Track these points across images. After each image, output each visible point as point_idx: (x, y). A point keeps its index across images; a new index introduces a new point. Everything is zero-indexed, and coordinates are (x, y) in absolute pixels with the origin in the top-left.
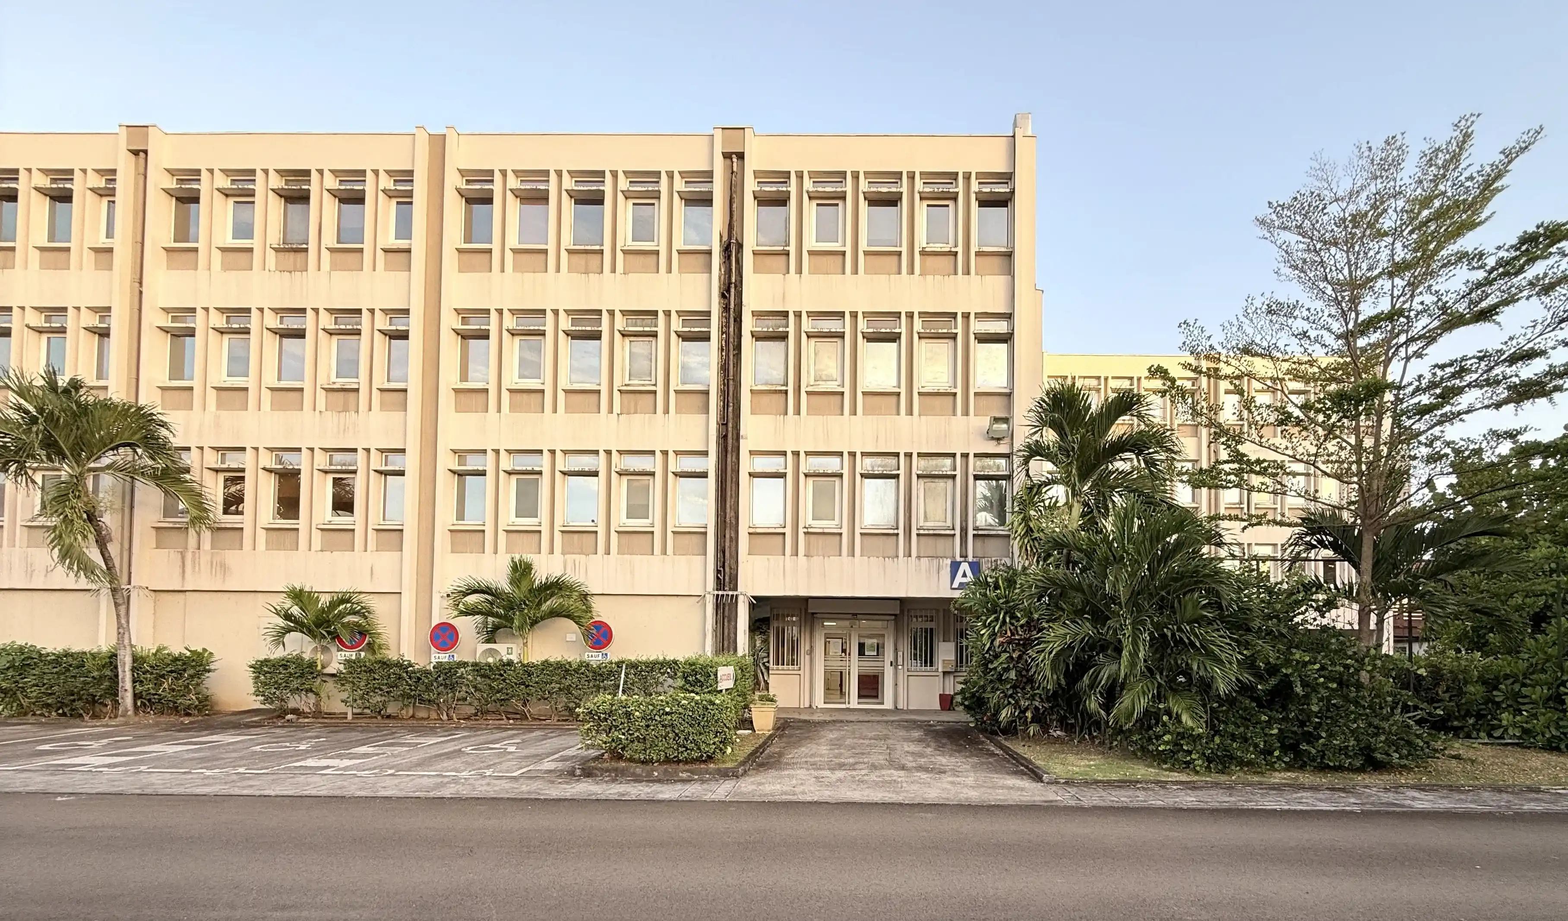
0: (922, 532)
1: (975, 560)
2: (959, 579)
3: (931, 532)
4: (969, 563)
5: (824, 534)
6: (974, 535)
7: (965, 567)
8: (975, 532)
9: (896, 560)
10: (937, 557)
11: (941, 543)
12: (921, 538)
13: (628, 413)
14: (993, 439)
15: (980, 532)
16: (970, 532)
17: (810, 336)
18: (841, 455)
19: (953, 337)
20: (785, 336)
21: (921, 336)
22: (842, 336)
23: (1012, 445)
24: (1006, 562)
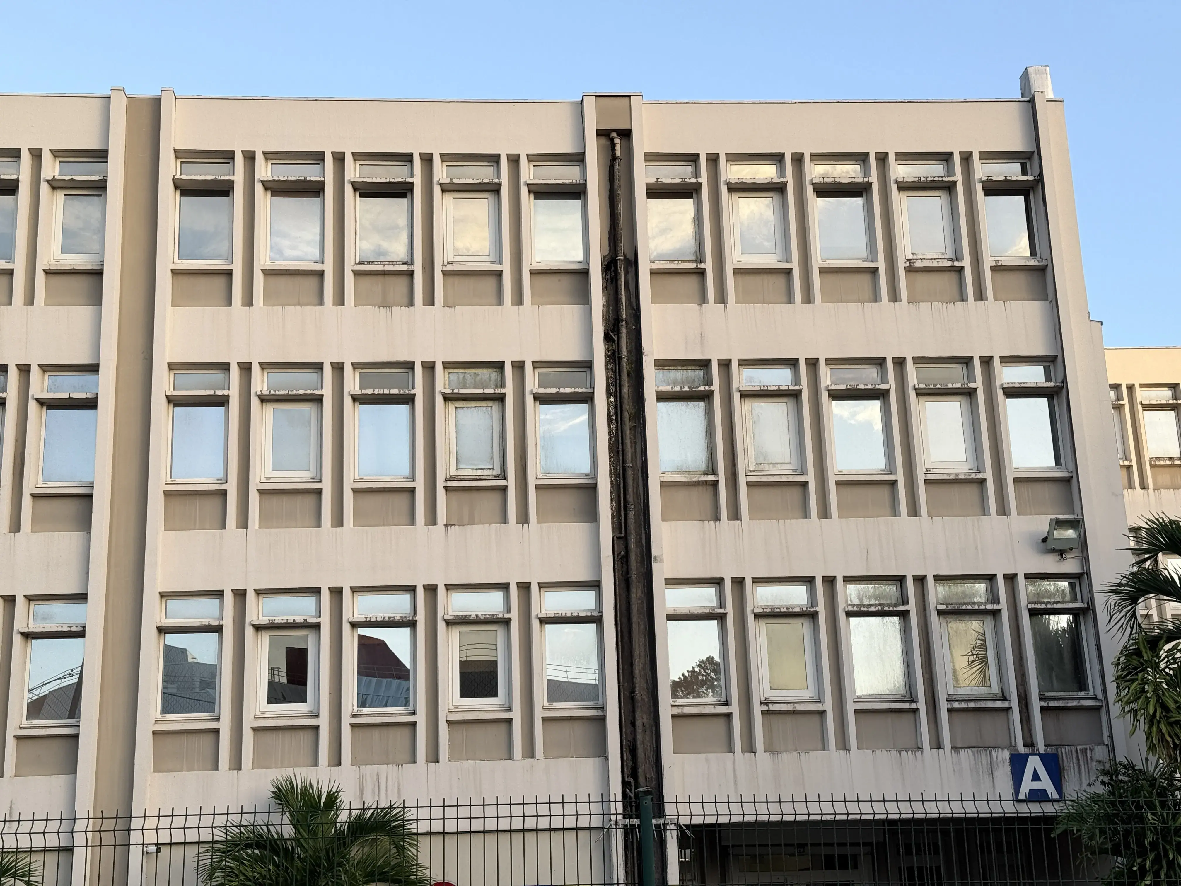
0: (956, 705)
1: (1049, 750)
2: (1027, 785)
3: (972, 705)
4: (1041, 756)
5: (794, 712)
6: (1042, 709)
7: (1034, 763)
8: (1044, 704)
9: (918, 754)
10: (986, 748)
11: (987, 722)
12: (954, 715)
13: (461, 524)
14: (1053, 551)
15: (1052, 704)
16: (1036, 705)
17: (745, 395)
18: (809, 581)
19: (970, 394)
20: (706, 397)
21: (920, 393)
22: (795, 395)
23: (1085, 560)
24: (1100, 752)
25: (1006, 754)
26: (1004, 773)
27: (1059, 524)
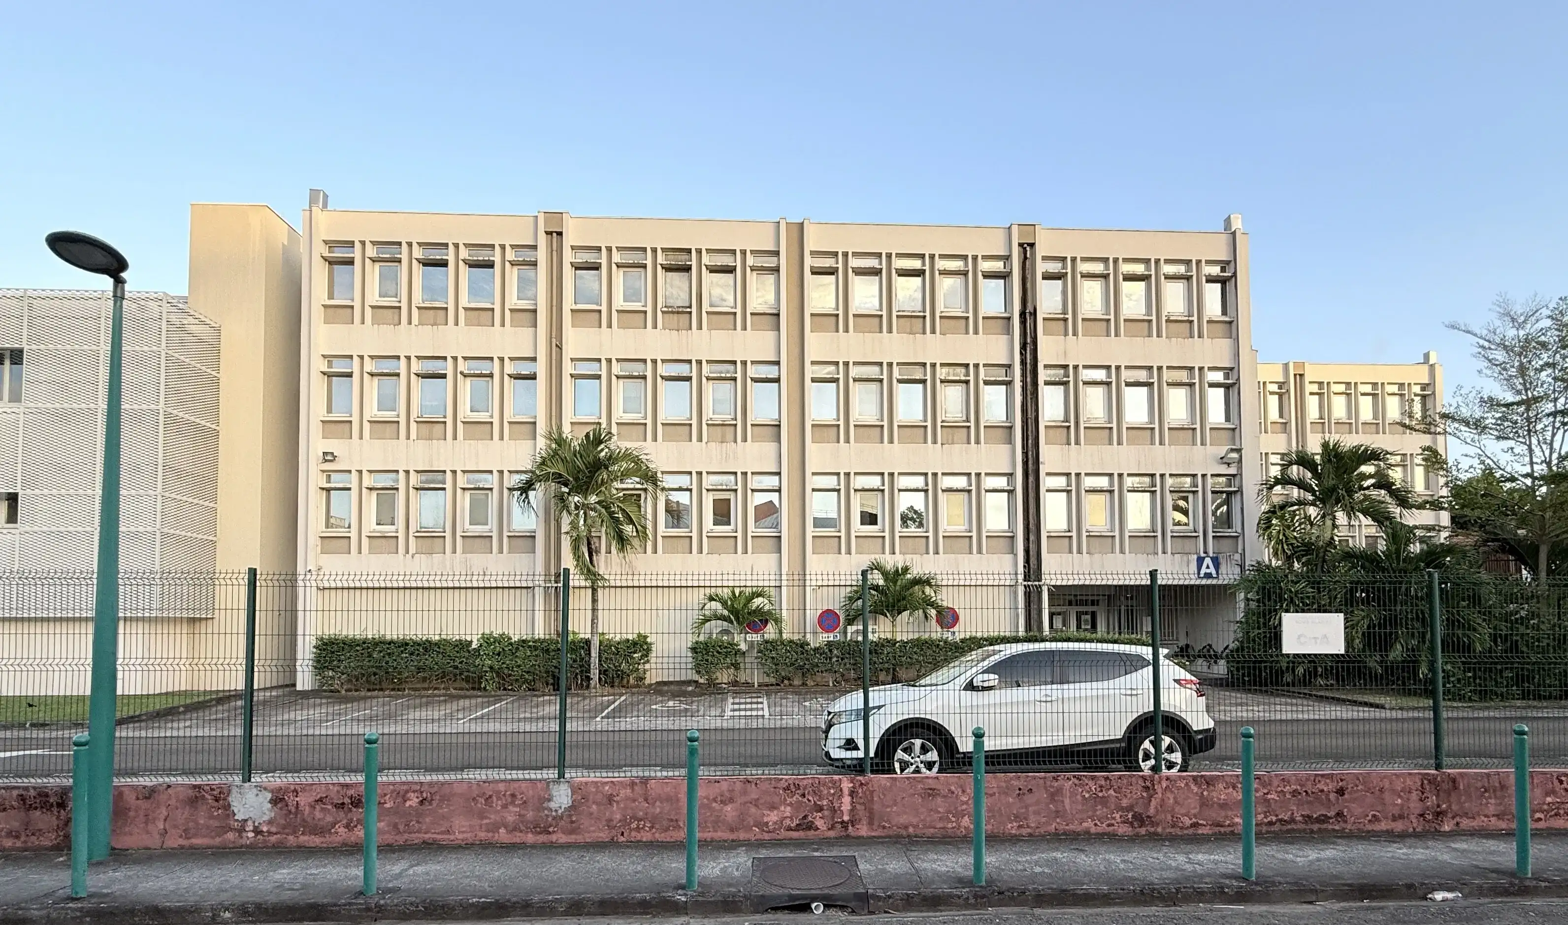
0: (1174, 534)
2: (1204, 570)
3: (1181, 534)
4: (1210, 558)
5: (1101, 537)
6: (1213, 537)
7: (1208, 561)
8: (1214, 535)
9: (1157, 554)
10: (1186, 554)
11: (1188, 543)
12: (1174, 539)
13: (949, 444)
14: (1226, 463)
15: (1217, 535)
16: (1211, 534)
17: (1085, 383)
18: (1111, 475)
19: (1191, 385)
20: (1066, 383)
21: (1169, 384)
22: (1109, 384)
23: (1240, 468)
24: (1237, 557)
25: (1195, 557)
26: (1193, 567)
27: (1232, 450)
